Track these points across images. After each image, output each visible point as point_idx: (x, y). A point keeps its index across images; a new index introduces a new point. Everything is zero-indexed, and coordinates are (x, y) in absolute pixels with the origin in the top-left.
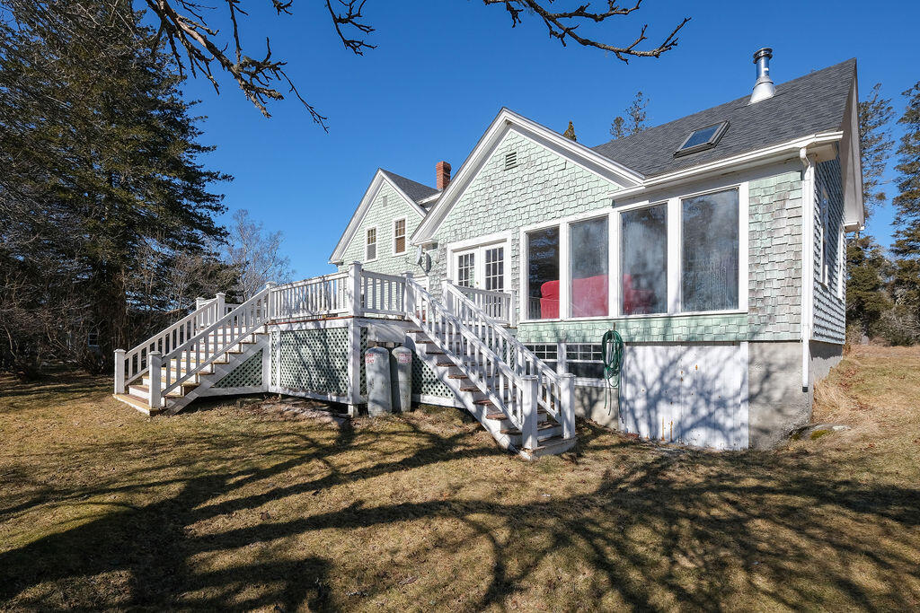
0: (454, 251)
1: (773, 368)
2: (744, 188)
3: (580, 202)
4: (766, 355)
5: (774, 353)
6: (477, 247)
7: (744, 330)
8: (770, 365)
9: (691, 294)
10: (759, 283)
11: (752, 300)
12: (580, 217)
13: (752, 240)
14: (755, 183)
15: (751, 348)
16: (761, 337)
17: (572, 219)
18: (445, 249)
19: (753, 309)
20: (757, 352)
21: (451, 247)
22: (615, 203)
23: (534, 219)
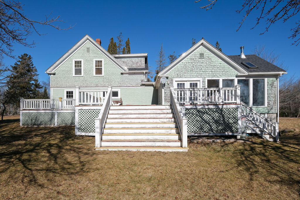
0: (176, 81)
1: (272, 119)
2: (266, 79)
3: (226, 74)
4: (270, 116)
5: (272, 116)
6: (186, 81)
7: (267, 111)
8: (271, 118)
9: (255, 102)
10: (269, 101)
11: (268, 104)
12: (226, 78)
13: (268, 91)
14: (268, 78)
15: (268, 115)
16: (269, 113)
17: (224, 78)
18: (172, 80)
19: (268, 106)
20: (269, 116)
21: (175, 80)
22: (237, 77)
23: (211, 76)
